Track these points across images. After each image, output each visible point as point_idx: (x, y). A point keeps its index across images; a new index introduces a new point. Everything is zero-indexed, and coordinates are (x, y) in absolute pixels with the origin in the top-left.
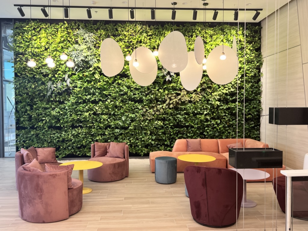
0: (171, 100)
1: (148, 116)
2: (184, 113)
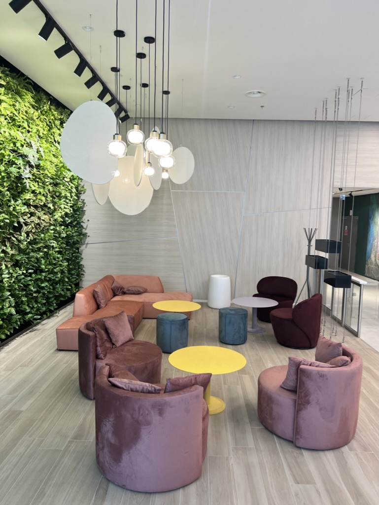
0: (26, 224)
1: (5, 261)
2: (37, 248)
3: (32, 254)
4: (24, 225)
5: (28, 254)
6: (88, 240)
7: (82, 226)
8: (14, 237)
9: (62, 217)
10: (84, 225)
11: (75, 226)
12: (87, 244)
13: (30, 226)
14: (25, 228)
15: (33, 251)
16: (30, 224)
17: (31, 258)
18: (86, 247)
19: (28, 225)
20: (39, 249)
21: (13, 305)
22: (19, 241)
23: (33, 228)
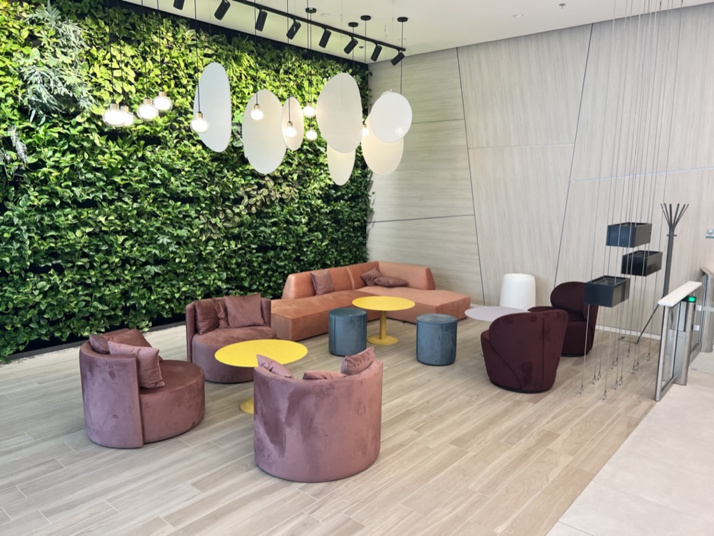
1: (212, 233)
2: (272, 223)
3: (262, 228)
4: (245, 197)
5: (256, 228)
6: (375, 217)
8: (230, 209)
9: (321, 189)
10: (371, 199)
11: (347, 201)
12: (374, 222)
14: (246, 200)
15: (263, 225)
16: (255, 197)
17: (260, 233)
19: (252, 197)
20: (274, 224)
21: (224, 278)
22: (237, 214)
23: (258, 201)
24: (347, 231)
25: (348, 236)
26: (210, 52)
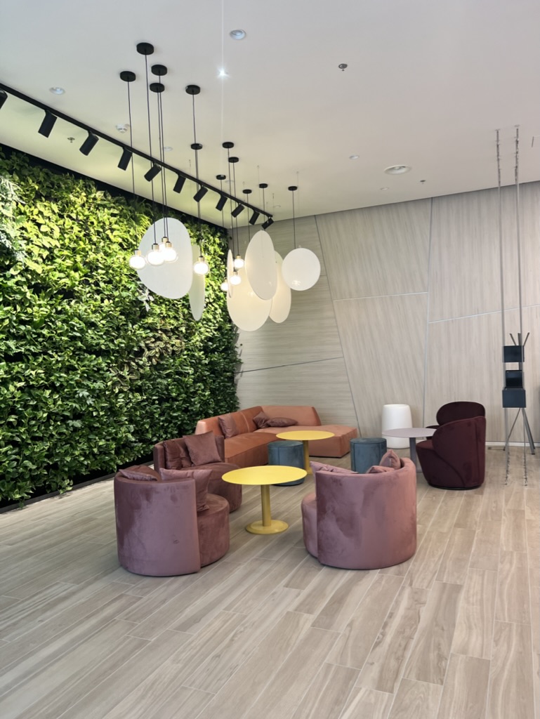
0: (149, 349)
1: (122, 385)
2: (166, 374)
3: (159, 380)
4: (146, 350)
5: (154, 379)
6: (243, 368)
7: (235, 351)
8: (134, 362)
9: (202, 341)
10: (238, 351)
11: (221, 352)
12: (242, 372)
13: (154, 351)
14: (147, 353)
15: (160, 377)
16: (154, 349)
17: (158, 384)
18: (241, 376)
19: (152, 349)
20: (168, 376)
21: (132, 431)
22: (141, 367)
23: (156, 353)
24: (223, 381)
25: (224, 386)
26: (116, 212)
